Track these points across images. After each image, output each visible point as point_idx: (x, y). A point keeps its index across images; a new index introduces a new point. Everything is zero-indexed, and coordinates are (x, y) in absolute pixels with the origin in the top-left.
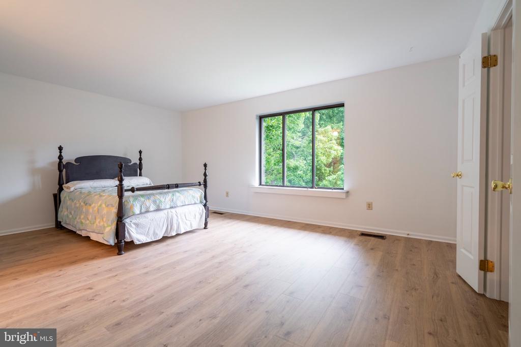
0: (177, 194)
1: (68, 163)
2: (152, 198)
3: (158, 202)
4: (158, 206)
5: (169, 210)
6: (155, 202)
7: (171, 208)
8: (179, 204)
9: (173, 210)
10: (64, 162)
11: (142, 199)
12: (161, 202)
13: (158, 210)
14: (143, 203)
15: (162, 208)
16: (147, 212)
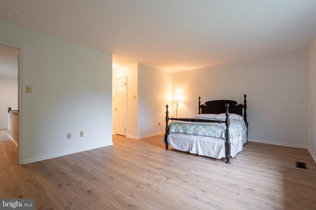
0: (201, 127)
1: (202, 105)
2: (183, 126)
3: (185, 128)
4: (185, 131)
5: (193, 136)
6: (183, 128)
7: (195, 135)
8: (200, 133)
9: (195, 137)
10: (201, 104)
11: (177, 125)
12: (187, 129)
13: (185, 133)
14: (177, 127)
15: (187, 133)
16: (178, 133)
